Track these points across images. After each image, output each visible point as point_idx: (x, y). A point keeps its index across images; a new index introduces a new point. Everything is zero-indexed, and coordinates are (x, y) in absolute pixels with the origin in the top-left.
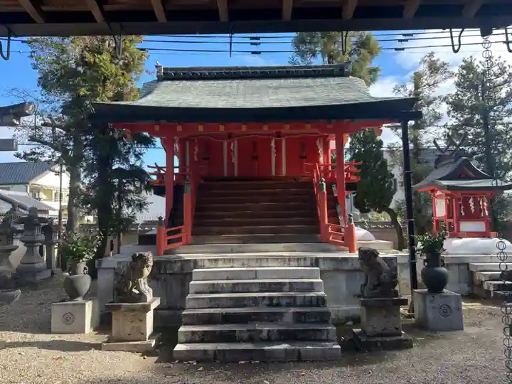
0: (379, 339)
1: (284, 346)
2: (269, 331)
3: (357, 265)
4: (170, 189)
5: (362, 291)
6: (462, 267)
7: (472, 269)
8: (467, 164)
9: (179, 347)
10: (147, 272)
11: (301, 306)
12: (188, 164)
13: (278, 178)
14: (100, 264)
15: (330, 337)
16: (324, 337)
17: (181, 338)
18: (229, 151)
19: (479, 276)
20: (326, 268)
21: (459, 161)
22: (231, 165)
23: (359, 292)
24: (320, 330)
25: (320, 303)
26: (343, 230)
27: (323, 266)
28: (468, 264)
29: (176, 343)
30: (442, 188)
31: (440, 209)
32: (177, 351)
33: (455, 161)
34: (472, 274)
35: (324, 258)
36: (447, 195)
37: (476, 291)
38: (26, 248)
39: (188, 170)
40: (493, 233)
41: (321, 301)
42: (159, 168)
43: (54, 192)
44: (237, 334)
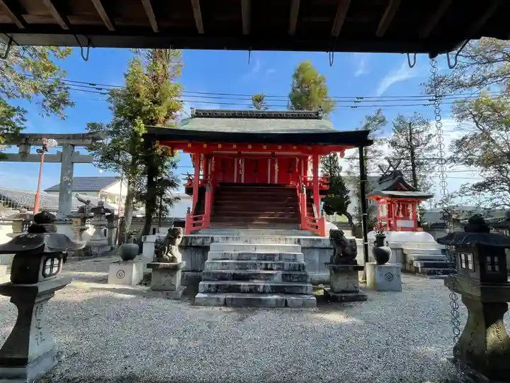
0: (343, 295)
1: (275, 297)
2: (264, 286)
3: (328, 244)
4: (196, 191)
5: (331, 260)
6: (398, 251)
7: (405, 252)
8: (401, 180)
9: (199, 295)
10: (178, 241)
11: (287, 271)
12: (209, 173)
13: (272, 184)
14: (145, 239)
15: (309, 291)
16: (304, 292)
17: (201, 289)
18: (238, 165)
19: (411, 257)
20: (306, 246)
21: (396, 178)
22: (239, 176)
23: (329, 261)
24: (302, 287)
25: (301, 268)
26: (317, 221)
27: (303, 244)
28: (402, 249)
29: (197, 292)
30: (385, 196)
31: (383, 212)
32: (198, 298)
33: (394, 178)
34: (404, 256)
35: (304, 239)
36: (388, 201)
37: (408, 267)
38: (95, 230)
39: (209, 177)
40: (420, 229)
41: (301, 267)
42: (190, 175)
43: (116, 197)
44: (241, 288)
